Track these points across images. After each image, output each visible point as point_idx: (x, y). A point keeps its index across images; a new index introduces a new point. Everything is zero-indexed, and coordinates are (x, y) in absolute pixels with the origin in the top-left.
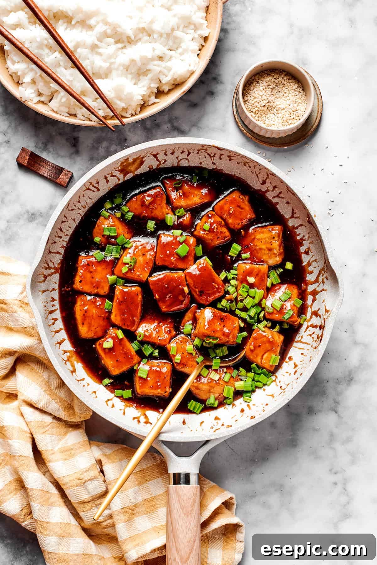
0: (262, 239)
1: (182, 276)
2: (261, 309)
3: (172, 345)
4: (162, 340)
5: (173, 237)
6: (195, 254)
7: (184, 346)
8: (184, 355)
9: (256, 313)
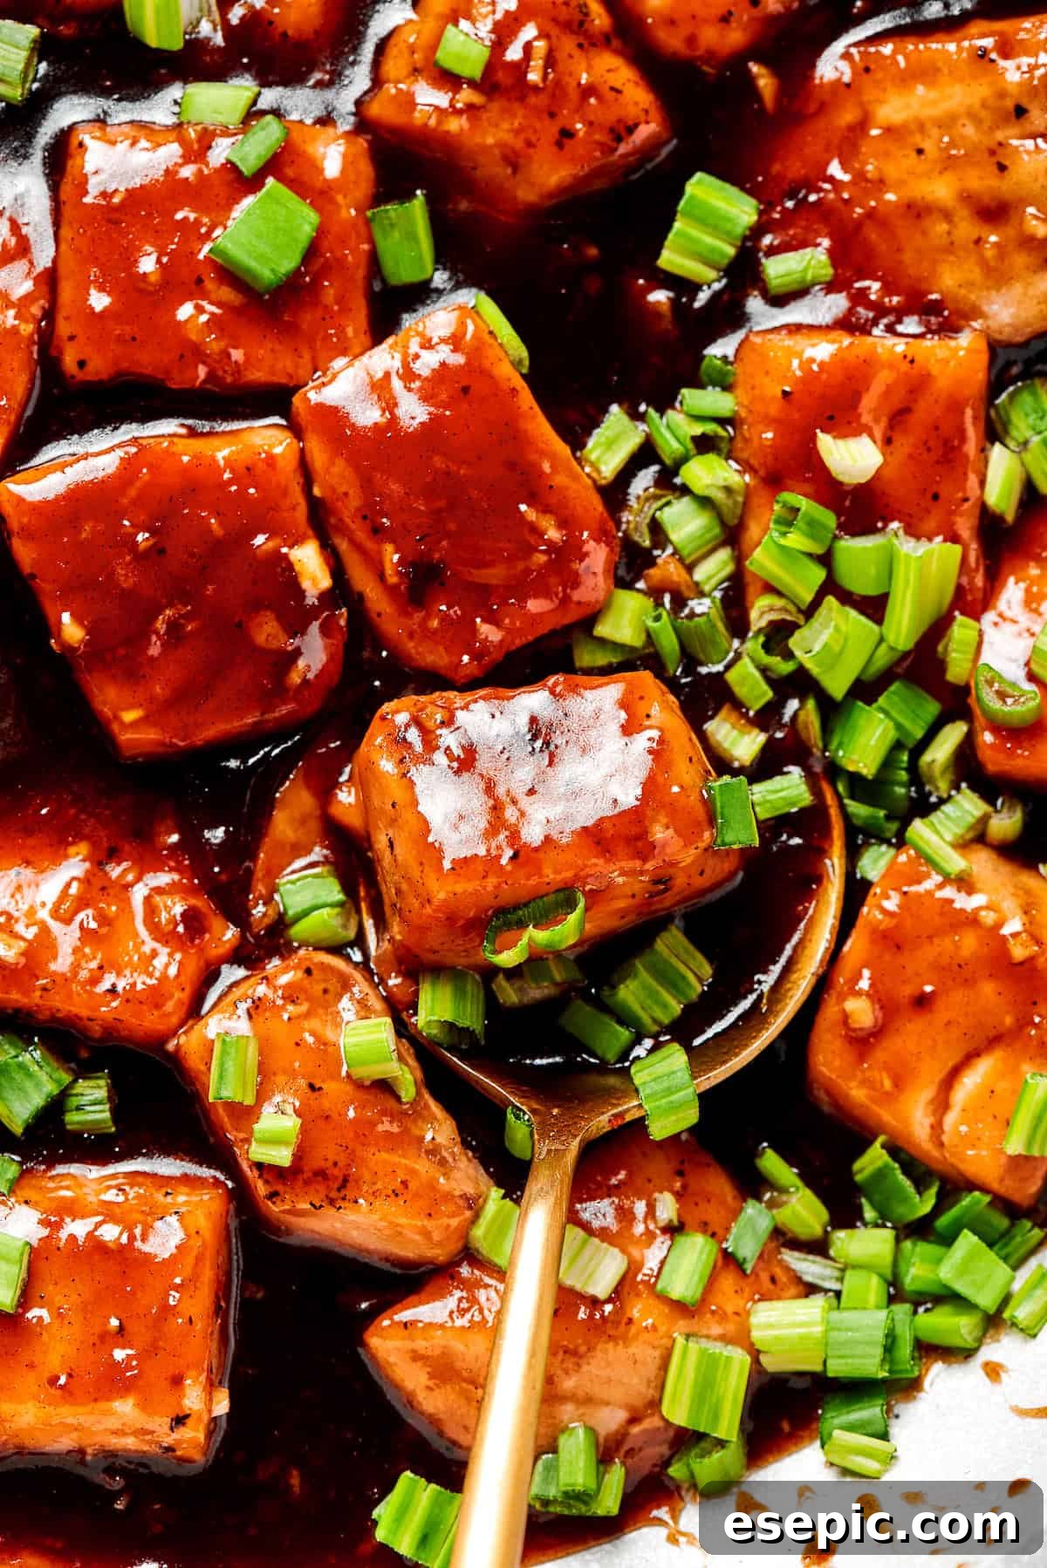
0: (921, 127)
1: (271, 460)
2: (932, 709)
3: (213, 1026)
4: (130, 997)
5: (182, 141)
6: (374, 260)
7: (314, 1023)
8: (326, 1104)
9: (898, 746)
